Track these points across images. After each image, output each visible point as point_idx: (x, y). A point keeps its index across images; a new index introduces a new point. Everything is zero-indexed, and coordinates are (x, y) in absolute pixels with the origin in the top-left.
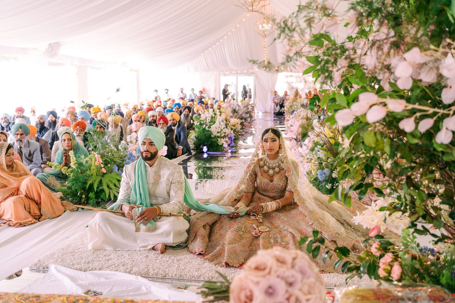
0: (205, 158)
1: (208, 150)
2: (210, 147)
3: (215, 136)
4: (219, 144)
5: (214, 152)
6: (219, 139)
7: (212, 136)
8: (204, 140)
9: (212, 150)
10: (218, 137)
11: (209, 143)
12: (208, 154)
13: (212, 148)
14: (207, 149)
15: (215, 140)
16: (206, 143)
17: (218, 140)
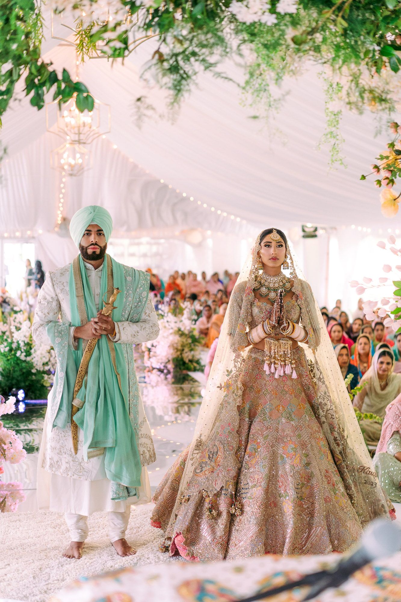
0: (21, 413)
1: (27, 396)
2: (28, 390)
3: (39, 372)
4: (44, 384)
5: (35, 399)
6: (46, 377)
7: (34, 371)
8: (19, 378)
9: (33, 397)
10: (44, 372)
11: (27, 384)
12: (27, 405)
13: (33, 392)
14: (23, 395)
15: (38, 377)
16: (23, 384)
17: (43, 377)
